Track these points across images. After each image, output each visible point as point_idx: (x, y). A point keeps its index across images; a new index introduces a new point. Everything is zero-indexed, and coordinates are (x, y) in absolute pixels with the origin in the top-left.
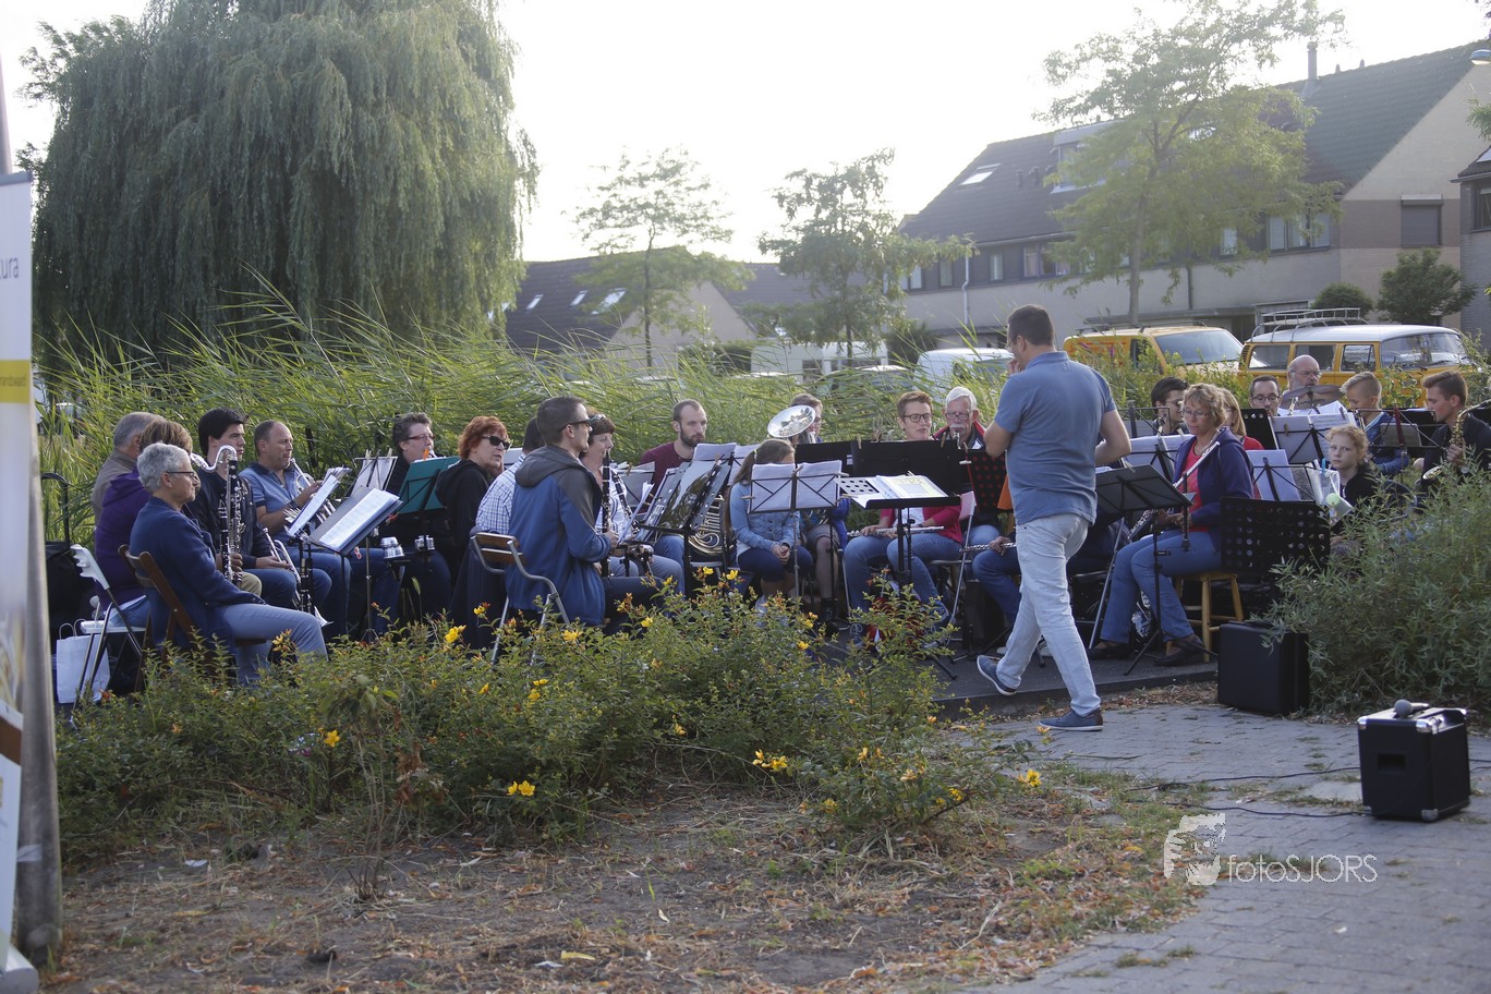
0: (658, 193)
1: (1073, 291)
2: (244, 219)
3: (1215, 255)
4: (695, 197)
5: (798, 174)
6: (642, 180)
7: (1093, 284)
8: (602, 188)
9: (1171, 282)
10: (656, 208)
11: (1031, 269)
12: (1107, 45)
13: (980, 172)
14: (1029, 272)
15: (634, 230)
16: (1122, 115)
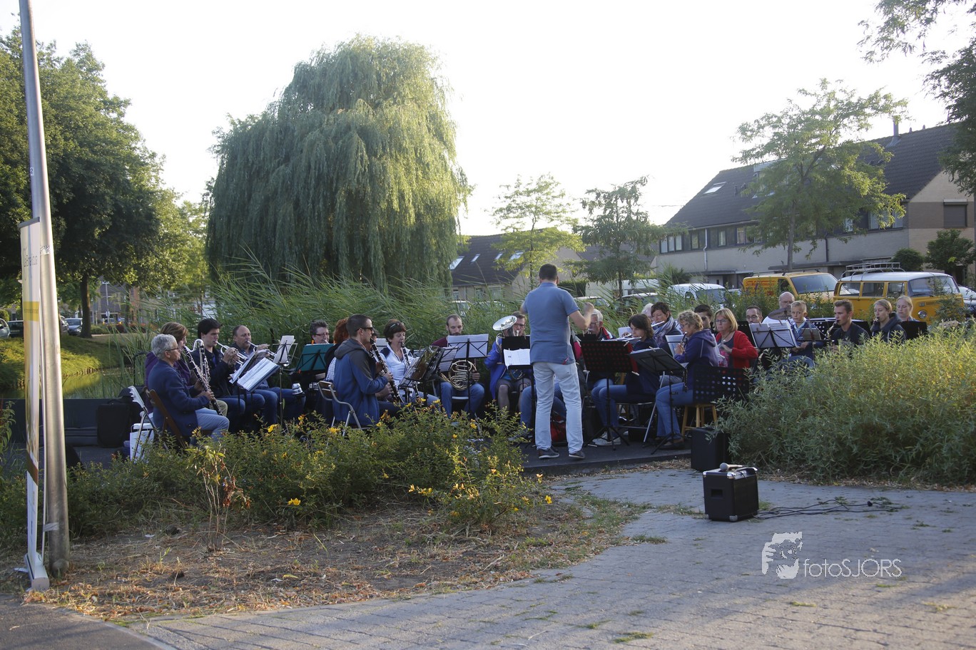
0: (537, 199)
1: (757, 252)
2: (310, 217)
3: (840, 232)
4: (557, 201)
5: (592, 191)
6: (528, 193)
7: (769, 249)
8: (506, 197)
9: (812, 247)
10: (536, 208)
11: (741, 238)
12: (775, 119)
13: (715, 186)
14: (740, 240)
15: (524, 219)
16: (783, 157)
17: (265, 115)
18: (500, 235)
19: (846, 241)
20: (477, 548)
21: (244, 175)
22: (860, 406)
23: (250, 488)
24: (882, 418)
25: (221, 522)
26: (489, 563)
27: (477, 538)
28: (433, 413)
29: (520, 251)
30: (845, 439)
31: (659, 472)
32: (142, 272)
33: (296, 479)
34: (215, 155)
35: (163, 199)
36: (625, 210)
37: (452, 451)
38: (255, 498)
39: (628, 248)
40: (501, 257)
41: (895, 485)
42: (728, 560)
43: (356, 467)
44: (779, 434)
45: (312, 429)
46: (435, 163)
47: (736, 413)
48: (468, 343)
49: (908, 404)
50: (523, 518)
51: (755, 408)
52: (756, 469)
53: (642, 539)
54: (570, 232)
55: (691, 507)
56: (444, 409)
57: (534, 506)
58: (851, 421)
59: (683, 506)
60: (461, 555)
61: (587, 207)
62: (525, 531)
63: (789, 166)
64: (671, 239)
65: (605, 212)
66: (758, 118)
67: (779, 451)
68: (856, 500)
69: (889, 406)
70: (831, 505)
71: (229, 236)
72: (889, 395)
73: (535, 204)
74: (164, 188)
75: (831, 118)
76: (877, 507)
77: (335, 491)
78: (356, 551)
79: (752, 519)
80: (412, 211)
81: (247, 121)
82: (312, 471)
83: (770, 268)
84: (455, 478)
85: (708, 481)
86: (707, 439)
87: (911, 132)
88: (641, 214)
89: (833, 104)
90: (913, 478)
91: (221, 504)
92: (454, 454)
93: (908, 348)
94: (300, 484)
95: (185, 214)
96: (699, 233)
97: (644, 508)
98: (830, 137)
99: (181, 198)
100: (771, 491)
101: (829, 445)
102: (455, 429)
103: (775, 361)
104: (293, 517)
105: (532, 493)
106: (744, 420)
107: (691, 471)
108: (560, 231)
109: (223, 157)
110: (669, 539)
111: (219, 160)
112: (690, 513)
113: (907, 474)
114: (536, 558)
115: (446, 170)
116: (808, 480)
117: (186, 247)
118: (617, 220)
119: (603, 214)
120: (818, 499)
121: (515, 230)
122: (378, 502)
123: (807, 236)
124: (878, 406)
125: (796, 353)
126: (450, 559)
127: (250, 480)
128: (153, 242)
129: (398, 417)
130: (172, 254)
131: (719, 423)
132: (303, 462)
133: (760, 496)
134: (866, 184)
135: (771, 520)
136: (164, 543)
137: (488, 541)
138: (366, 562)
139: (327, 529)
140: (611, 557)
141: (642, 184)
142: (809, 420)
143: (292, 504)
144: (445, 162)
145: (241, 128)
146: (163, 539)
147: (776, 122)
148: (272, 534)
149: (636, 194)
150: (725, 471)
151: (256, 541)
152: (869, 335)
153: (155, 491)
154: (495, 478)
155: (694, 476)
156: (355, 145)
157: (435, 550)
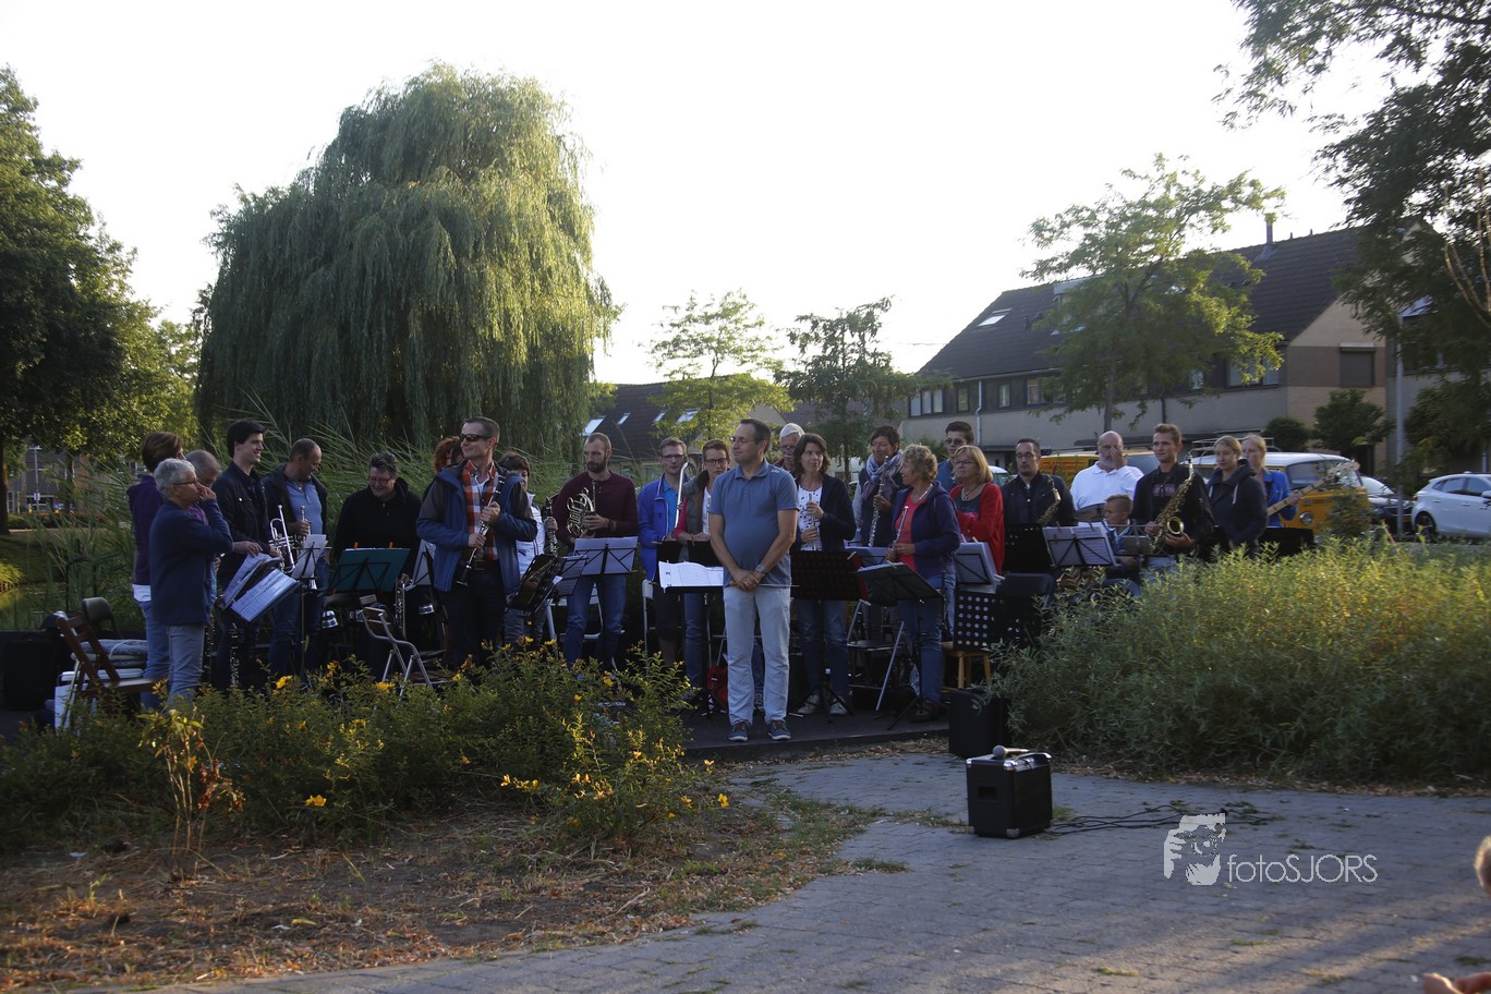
0: (721, 329)
1: (1058, 418)
2: (366, 349)
3: (1182, 390)
4: (751, 333)
5: (806, 317)
6: (707, 319)
7: (1077, 413)
8: (673, 325)
9: (1139, 411)
10: (719, 342)
11: (1035, 397)
12: (1085, 214)
13: (995, 315)
14: (1032, 400)
15: (700, 360)
16: (1099, 272)
17: (294, 188)
18: (661, 383)
19: (1191, 405)
20: (607, 878)
21: (260, 281)
22: (1211, 658)
23: (245, 777)
24: (1244, 677)
25: (195, 831)
26: (625, 902)
27: (609, 862)
28: (544, 660)
29: (693, 408)
30: (1187, 710)
31: (899, 757)
32: (94, 430)
33: (320, 763)
34: (214, 249)
35: (130, 316)
36: (856, 348)
37: (572, 721)
38: (251, 794)
39: (859, 408)
40: (663, 418)
41: (1263, 782)
42: (1002, 901)
43: (417, 746)
44: (1085, 701)
45: (349, 683)
46: (561, 269)
47: (1020, 668)
48: (606, 550)
49: (1285, 656)
50: (682, 831)
51: (1050, 659)
52: (1048, 756)
53: (868, 865)
54: (771, 381)
55: (947, 814)
56: (562, 655)
57: (699, 810)
58: (1198, 681)
59: (934, 813)
60: (582, 889)
61: (798, 342)
62: (684, 851)
63: (1105, 286)
64: (927, 395)
65: (824, 352)
66: (1061, 212)
67: (1085, 727)
68: (1203, 806)
69: (1255, 659)
70: (1165, 814)
71: (235, 377)
72: (1255, 642)
73: (717, 337)
74: (133, 300)
75: (1172, 213)
76: (1235, 817)
77: (383, 784)
78: (412, 880)
79: (1043, 835)
80: (522, 343)
81: (266, 196)
82: (347, 753)
83: (1078, 443)
84: (576, 764)
85: (973, 773)
86: (975, 707)
87: (1291, 240)
88: (881, 354)
89: (1174, 191)
90: (1290, 773)
91: (195, 804)
92: (574, 726)
93: (1285, 570)
94: (325, 772)
95: (165, 341)
96: (969, 386)
97: (874, 815)
98: (1169, 245)
99: (159, 315)
100: (1071, 791)
101: (1162, 719)
102: (579, 686)
103: (1081, 586)
104: (314, 825)
105: (699, 790)
106: (1033, 677)
107: (947, 757)
108: (755, 379)
109: (225, 253)
110: (911, 866)
111: (220, 258)
112: (946, 824)
113: (1281, 765)
114: (700, 894)
115: (578, 281)
116: (1130, 773)
117: (165, 394)
118: (843, 364)
119: (821, 355)
120: (1145, 804)
121: (686, 377)
122: (452, 801)
123: (1132, 394)
124: (1238, 660)
125: (1113, 574)
126: (563, 896)
127: (246, 765)
128: (112, 385)
129: (488, 667)
130: (142, 404)
131: (994, 682)
132: (332, 737)
133: (1054, 798)
134: (1222, 317)
135: (1071, 837)
136: (101, 867)
137: (625, 866)
138: (427, 899)
139: (368, 845)
140: (820, 893)
141: (883, 309)
142: (1133, 678)
143: (312, 804)
144: (578, 270)
145: (257, 207)
146: (99, 859)
147: (1089, 218)
148: (279, 853)
149: (873, 325)
150: (1001, 757)
151: (252, 864)
152: (1226, 549)
153: (90, 781)
154: (640, 765)
155: (953, 764)
156: (435, 239)
157: (540, 881)
